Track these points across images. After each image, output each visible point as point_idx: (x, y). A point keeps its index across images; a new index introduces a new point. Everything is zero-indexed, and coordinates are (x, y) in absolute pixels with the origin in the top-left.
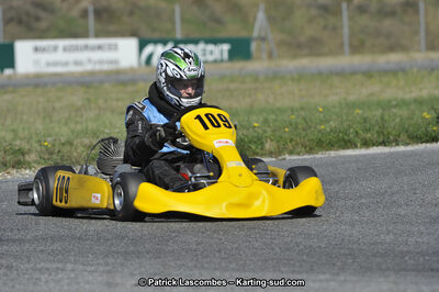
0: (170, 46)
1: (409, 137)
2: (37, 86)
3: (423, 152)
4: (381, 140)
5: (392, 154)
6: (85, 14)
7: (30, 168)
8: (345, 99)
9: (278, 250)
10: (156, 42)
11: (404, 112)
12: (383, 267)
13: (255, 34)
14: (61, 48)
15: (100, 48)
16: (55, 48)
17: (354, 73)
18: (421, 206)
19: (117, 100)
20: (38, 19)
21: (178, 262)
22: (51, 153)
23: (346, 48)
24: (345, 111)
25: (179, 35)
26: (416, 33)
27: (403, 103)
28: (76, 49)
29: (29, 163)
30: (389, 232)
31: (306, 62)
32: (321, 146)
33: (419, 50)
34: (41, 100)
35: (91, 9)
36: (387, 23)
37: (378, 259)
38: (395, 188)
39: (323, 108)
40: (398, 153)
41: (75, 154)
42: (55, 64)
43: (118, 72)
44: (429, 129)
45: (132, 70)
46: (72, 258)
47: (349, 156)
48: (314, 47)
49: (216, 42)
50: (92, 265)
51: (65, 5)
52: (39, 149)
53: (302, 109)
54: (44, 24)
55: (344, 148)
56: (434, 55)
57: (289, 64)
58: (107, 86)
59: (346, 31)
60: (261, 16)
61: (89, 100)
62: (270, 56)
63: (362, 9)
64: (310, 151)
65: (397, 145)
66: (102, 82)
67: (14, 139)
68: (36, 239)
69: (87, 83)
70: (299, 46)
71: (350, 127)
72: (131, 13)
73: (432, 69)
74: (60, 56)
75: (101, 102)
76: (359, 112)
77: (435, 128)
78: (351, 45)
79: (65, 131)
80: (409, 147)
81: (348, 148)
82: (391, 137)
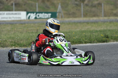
1: (97, 41)
3: (101, 45)
4: (89, 42)
5: (92, 45)
6: (12, 4)
8: (81, 30)
10: (31, 13)
11: (96, 34)
13: (58, 11)
14: (5, 14)
15: (16, 14)
16: (4, 14)
17: (84, 22)
18: (99, 60)
19: (20, 28)
21: (33, 75)
22: (1, 44)
23: (82, 16)
24: (81, 33)
25: (37, 11)
26: (101, 12)
27: (97, 31)
28: (10, 14)
30: (90, 68)
31: (71, 19)
32: (74, 43)
33: (102, 17)
35: (14, 3)
36: (94, 9)
37: (86, 76)
39: (75, 32)
40: (94, 45)
41: (7, 44)
42: (4, 18)
43: (21, 21)
45: (24, 20)
46: (4, 73)
47: (81, 46)
48: (74, 15)
49: (47, 13)
51: (7, 2)
53: (69, 32)
54: (1, 7)
55: (79, 44)
56: (106, 18)
57: (67, 20)
58: (17, 24)
59: (82, 11)
60: (60, 6)
61: (12, 29)
62: (62, 17)
63: (87, 5)
65: (94, 43)
66: (16, 23)
69: (12, 23)
70: (70, 14)
71: (81, 38)
72: (25, 5)
73: (104, 22)
74: (5, 16)
75: (15, 29)
76: (84, 34)
77: (104, 39)
78: (83, 15)
79: (5, 37)
80: (97, 44)
81: (81, 44)
82: (92, 41)
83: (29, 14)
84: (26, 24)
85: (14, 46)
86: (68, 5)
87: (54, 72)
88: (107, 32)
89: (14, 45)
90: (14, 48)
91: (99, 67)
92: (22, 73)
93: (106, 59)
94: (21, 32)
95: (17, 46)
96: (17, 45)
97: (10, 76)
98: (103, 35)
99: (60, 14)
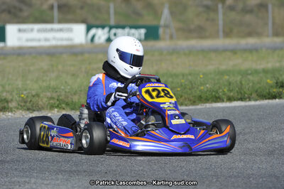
0: (106, 30)
1: (257, 95)
2: (19, 55)
3: (266, 105)
4: (239, 97)
5: (246, 106)
6: (52, 7)
7: (12, 112)
8: (218, 68)
9: (168, 171)
10: (97, 27)
11: (255, 78)
12: (236, 185)
13: (162, 22)
14: (35, 30)
15: (61, 30)
16: (32, 30)
17: (225, 50)
18: (263, 143)
20: (21, 10)
22: (25, 102)
23: (221, 33)
24: (217, 77)
25: (112, 22)
26: (266, 24)
27: (256, 72)
28: (45, 31)
29: (11, 108)
30: (241, 161)
31: (194, 43)
32: (201, 100)
33: (268, 36)
34: (21, 64)
35: (56, 5)
36: (248, 18)
37: (233, 180)
38: (247, 131)
39: (203, 74)
40: (250, 106)
41: (40, 103)
42: (32, 40)
43: (72, 47)
44: (271, 91)
45: (81, 45)
46: (35, 174)
47: (219, 108)
48: (200, 32)
49: (137, 27)
50: (47, 180)
51: (39, 2)
52: (18, 99)
53: (190, 74)
54: (25, 14)
55: (215, 102)
56: (278, 40)
57: (183, 44)
58: (65, 56)
59: (221, 22)
60: (166, 12)
61: (52, 66)
62: (171, 37)
63: (232, 8)
64: (194, 103)
65: (250, 100)
66: (61, 53)
67: (2, 92)
68: (12, 161)
69: (52, 53)
70: (190, 31)
71: (220, 88)
72: (82, 8)
73: (274, 49)
74: (35, 35)
75: (60, 67)
76: (227, 77)
77: (274, 90)
78: (224, 32)
79: (36, 86)
80: (258, 103)
81: (218, 102)
82: (246, 95)
83: (93, 31)
84: (86, 56)
85: (56, 107)
86: (185, 8)
87: (155, 170)
88: (281, 73)
89: (58, 106)
90: (58, 112)
91: (263, 158)
92: (78, 172)
93: (281, 138)
94: (73, 75)
95: (64, 109)
96: (63, 105)
97: (48, 182)
98: (271, 80)
99: (168, 31)
